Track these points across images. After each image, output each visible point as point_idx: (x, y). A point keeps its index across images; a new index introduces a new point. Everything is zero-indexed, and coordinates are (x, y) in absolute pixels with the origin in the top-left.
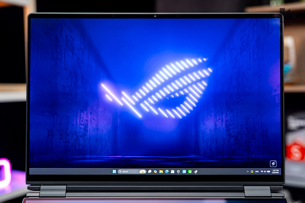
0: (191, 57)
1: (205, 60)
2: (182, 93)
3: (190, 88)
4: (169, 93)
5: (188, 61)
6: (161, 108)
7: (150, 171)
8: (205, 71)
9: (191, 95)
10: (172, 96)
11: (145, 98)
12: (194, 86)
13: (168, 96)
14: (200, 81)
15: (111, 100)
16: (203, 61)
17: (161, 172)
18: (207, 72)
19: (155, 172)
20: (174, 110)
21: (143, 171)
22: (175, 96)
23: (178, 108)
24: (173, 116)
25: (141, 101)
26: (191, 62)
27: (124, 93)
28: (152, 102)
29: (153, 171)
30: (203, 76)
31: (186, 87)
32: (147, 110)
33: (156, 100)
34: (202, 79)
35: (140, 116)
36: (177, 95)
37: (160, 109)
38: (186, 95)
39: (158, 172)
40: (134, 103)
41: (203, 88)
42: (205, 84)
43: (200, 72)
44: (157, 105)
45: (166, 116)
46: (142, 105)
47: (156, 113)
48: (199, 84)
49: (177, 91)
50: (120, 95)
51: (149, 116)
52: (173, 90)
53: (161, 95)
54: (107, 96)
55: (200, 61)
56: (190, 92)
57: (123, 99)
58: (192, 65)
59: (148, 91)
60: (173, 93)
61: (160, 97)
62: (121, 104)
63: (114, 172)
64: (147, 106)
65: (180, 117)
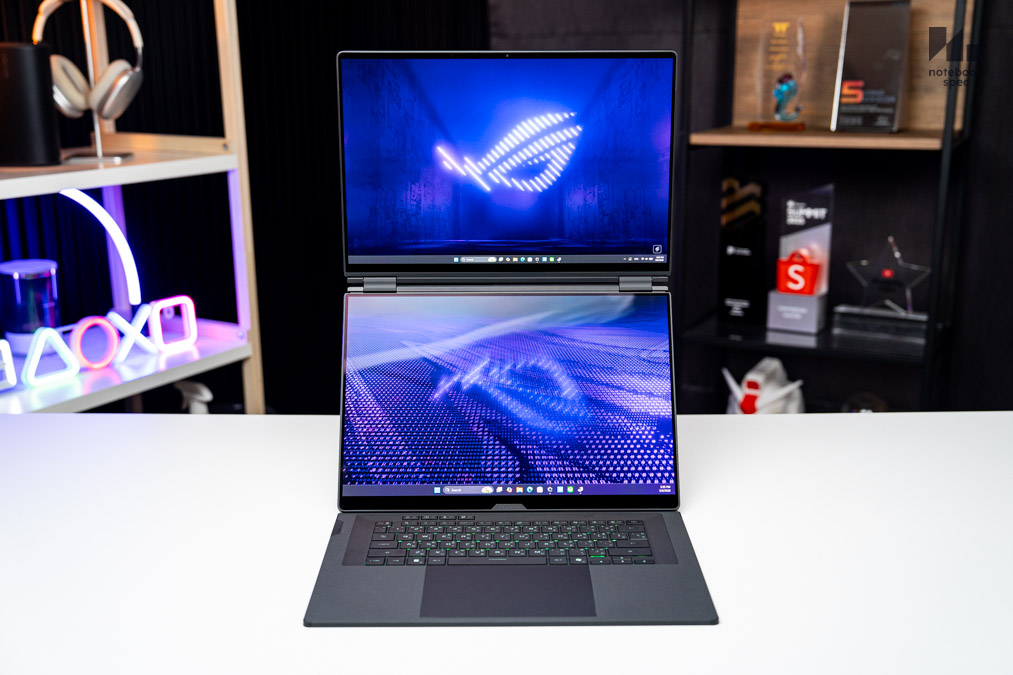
0: (554, 111)
1: (572, 114)
2: (542, 158)
3: (553, 152)
4: (525, 158)
5: (550, 116)
6: (515, 178)
7: (501, 259)
8: (572, 130)
9: (553, 161)
10: (530, 163)
11: (494, 166)
12: (558, 150)
13: (524, 162)
14: (565, 143)
15: (450, 168)
16: (570, 116)
17: (515, 260)
18: (575, 131)
19: (508, 259)
20: (531, 181)
21: (492, 259)
22: (533, 163)
23: (537, 178)
24: (531, 189)
25: (490, 169)
26: (554, 118)
27: (467, 159)
28: (504, 171)
29: (505, 259)
30: (570, 136)
31: (547, 151)
32: (498, 181)
33: (509, 168)
34: (569, 140)
35: (488, 188)
36: (536, 161)
37: (513, 180)
38: (548, 161)
39: (512, 259)
40: (480, 173)
41: (570, 152)
42: (573, 147)
43: (565, 131)
44: (511, 174)
45: (522, 189)
46: (490, 174)
47: (509, 185)
48: (565, 147)
49: (537, 156)
50: (462, 162)
51: (499, 190)
52: (530, 155)
53: (515, 161)
54: (445, 163)
55: (566, 116)
56: (553, 157)
57: (466, 166)
58: (556, 122)
59: (498, 157)
60: (531, 159)
61: (514, 164)
62: (464, 173)
63: (456, 260)
64: (497, 177)
65: (540, 190)
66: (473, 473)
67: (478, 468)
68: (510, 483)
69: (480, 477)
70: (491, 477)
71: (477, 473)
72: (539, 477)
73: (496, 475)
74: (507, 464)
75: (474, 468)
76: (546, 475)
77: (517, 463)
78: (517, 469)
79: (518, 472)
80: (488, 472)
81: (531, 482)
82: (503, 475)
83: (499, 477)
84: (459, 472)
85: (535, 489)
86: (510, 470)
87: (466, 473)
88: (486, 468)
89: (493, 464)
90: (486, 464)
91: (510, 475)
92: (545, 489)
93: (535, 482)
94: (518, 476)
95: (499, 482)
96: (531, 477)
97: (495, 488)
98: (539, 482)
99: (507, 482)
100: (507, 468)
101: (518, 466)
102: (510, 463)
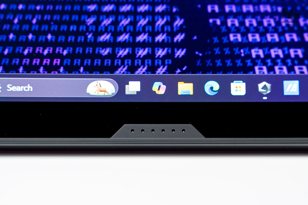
66: (65, 45)
67: (77, 34)
68: (161, 71)
69: (83, 56)
70: (112, 56)
71: (74, 45)
72: (234, 57)
73: (123, 53)
74: (152, 23)
75: (67, 33)
76: (254, 53)
77: (179, 22)
78: (179, 38)
79: (180, 45)
80: (105, 45)
81: (215, 70)
82: (142, 53)
83: (132, 56)
84: (27, 44)
85: (225, 88)
86: (160, 38)
87: (46, 44)
88: (98, 34)
89: (116, 23)
90: (97, 23)
91: (161, 53)
92: (251, 87)
93: (225, 69)
94: (180, 53)
95: (132, 69)
96: (214, 57)
97: (122, 84)
98: (235, 69)
99: (152, 69)
100: (153, 34)
101: (181, 30)
102: (160, 22)
